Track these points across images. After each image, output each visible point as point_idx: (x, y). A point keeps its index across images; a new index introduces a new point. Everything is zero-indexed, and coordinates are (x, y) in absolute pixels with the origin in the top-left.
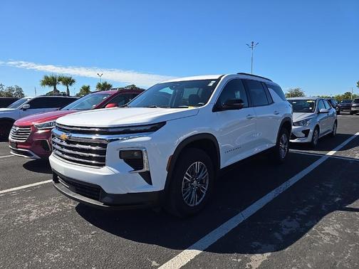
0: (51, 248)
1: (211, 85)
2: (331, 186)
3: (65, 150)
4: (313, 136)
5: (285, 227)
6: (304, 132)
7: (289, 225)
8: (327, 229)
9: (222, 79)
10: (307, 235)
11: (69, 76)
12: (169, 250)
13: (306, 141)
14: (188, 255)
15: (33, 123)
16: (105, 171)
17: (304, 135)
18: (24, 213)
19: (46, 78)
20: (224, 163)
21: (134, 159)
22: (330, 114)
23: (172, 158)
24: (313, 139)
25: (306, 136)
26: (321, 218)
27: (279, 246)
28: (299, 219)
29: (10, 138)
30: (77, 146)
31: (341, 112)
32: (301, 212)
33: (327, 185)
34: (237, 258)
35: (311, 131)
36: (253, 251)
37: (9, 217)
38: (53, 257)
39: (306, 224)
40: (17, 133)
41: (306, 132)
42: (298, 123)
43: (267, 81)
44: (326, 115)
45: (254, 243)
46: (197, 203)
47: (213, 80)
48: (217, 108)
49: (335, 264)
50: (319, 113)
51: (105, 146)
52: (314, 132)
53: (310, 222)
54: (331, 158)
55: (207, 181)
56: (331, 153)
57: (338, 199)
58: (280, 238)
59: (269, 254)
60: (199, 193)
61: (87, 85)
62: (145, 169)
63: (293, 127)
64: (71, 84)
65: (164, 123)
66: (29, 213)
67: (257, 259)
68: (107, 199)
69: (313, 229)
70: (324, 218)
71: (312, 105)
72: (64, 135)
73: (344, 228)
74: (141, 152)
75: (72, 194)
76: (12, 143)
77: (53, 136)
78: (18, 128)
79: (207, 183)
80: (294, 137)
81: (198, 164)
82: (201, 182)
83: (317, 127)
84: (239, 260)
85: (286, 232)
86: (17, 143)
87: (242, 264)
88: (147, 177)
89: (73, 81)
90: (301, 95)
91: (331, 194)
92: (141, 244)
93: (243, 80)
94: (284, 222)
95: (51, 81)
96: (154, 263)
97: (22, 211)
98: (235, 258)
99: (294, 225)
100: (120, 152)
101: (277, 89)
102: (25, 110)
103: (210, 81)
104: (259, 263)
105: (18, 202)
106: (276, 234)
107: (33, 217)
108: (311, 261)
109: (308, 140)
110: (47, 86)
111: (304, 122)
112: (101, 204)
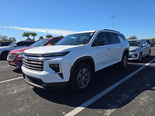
0: (21, 106)
1: (91, 35)
2: (146, 79)
3: (27, 64)
4: (139, 56)
5: (123, 97)
6: (135, 55)
7: (125, 96)
8: (142, 99)
9: (96, 32)
10: (133, 101)
11: (34, 32)
12: (71, 107)
13: (136, 59)
14: (79, 109)
15: (17, 52)
16: (43, 73)
17: (135, 56)
18: (11, 91)
19: (25, 33)
20: (97, 69)
21: (55, 68)
22: (147, 47)
23: (72, 67)
24: (139, 58)
25: (136, 57)
26: (140, 93)
27: (120, 106)
28: (130, 94)
29: (7, 59)
30: (32, 62)
31: (153, 46)
32: (131, 91)
33: (144, 79)
34: (100, 111)
35: (138, 54)
36: (107, 108)
37: (5, 92)
38: (21, 109)
39: (133, 96)
40: (10, 57)
41: (136, 55)
42: (132, 51)
43: (117, 33)
44: (145, 47)
45: (108, 104)
46: (84, 87)
47: (92, 33)
48: (93, 45)
49: (144, 114)
50: (142, 46)
51: (43, 62)
52: (140, 55)
53: (135, 95)
54: (147, 66)
55: (89, 77)
56: (147, 64)
57: (148, 85)
58: (120, 102)
59: (115, 109)
60: (85, 82)
61: (42, 36)
62: (60, 72)
63: (130, 53)
64: (35, 36)
65: (69, 52)
66: (13, 90)
67: (109, 112)
68: (44, 85)
69: (136, 98)
70: (141, 94)
71: (139, 43)
72: (26, 58)
73: (150, 98)
74: (59, 64)
75: (30, 83)
76: (8, 61)
77: (23, 58)
78: (10, 55)
79: (89, 78)
80: (130, 57)
81: (84, 70)
82: (86, 77)
83: (141, 53)
84: (101, 112)
85: (123, 99)
86: (10, 61)
87: (102, 114)
88: (61, 75)
89: (36, 34)
90: (135, 38)
91: (146, 83)
92: (59, 104)
93: (106, 32)
94: (123, 95)
95: (26, 35)
96: (64, 113)
97: (11, 90)
98: (99, 111)
99: (127, 96)
100: (50, 64)
101: (122, 36)
102: (15, 47)
103: (91, 33)
104: (110, 114)
105: (9, 86)
106: (119, 100)
107: (14, 93)
108: (133, 113)
109: (137, 58)
110: (25, 37)
111: (135, 50)
112: (42, 87)
